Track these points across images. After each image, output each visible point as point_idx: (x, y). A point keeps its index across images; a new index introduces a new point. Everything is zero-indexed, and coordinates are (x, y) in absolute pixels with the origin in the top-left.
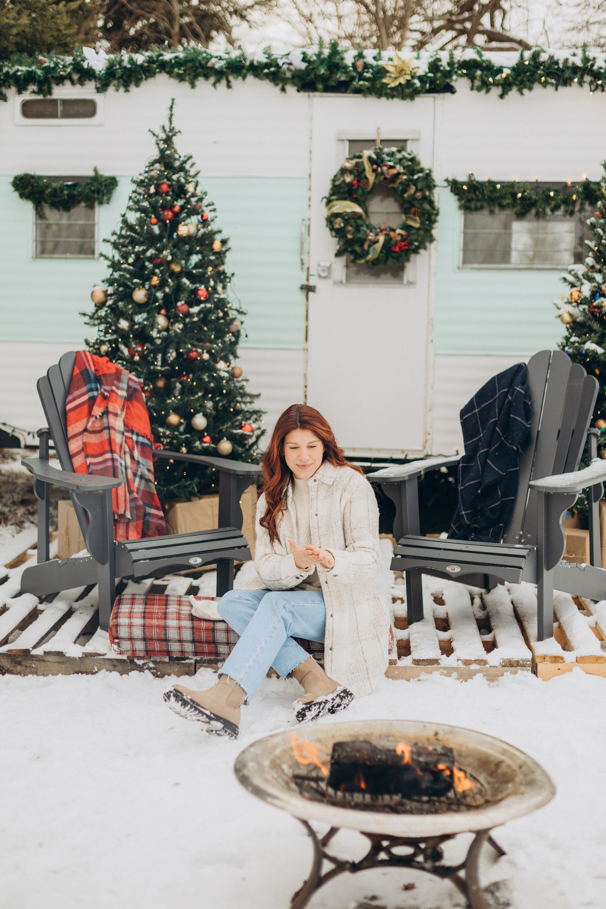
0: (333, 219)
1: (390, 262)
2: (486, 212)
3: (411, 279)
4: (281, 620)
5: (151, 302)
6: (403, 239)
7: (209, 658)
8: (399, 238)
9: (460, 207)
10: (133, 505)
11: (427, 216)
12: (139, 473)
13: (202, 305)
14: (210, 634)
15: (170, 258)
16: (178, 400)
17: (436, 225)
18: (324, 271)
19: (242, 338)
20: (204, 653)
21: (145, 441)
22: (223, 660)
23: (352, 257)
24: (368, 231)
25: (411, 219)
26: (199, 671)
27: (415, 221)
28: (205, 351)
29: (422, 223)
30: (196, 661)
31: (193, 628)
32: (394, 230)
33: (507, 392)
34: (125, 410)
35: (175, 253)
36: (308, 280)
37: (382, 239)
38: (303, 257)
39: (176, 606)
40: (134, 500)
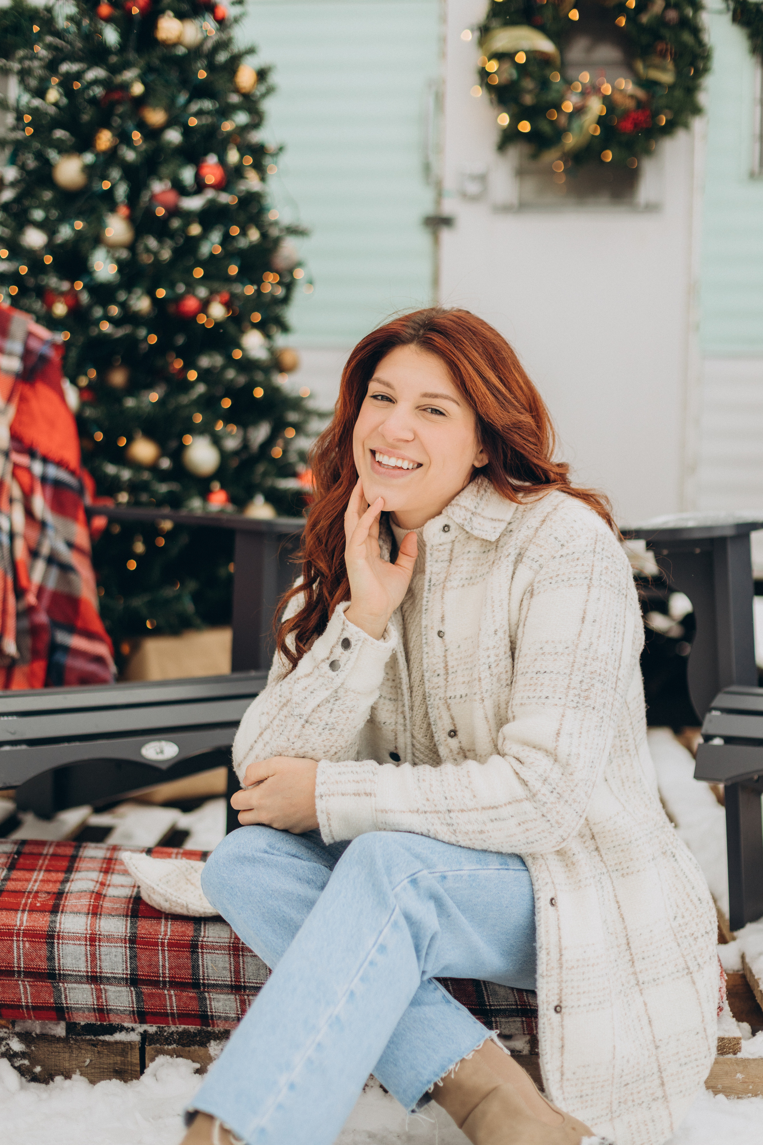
3: (653, 199)
4: (403, 922)
6: (641, 106)
7: (182, 1028)
8: (631, 105)
9: (754, 50)
10: (25, 623)
11: (688, 59)
12: (45, 550)
13: (210, 194)
14: (185, 959)
15: (138, 89)
17: (706, 81)
18: (472, 182)
20: (166, 1015)
21: (63, 475)
22: (225, 1035)
23: (531, 149)
24: (567, 90)
25: (655, 67)
26: (151, 1067)
27: (664, 70)
28: (216, 298)
29: (679, 74)
30: (145, 1035)
31: (133, 941)
34: (16, 400)
35: (153, 81)
36: (438, 204)
37: (595, 105)
38: (428, 158)
39: (95, 875)
40: (31, 610)
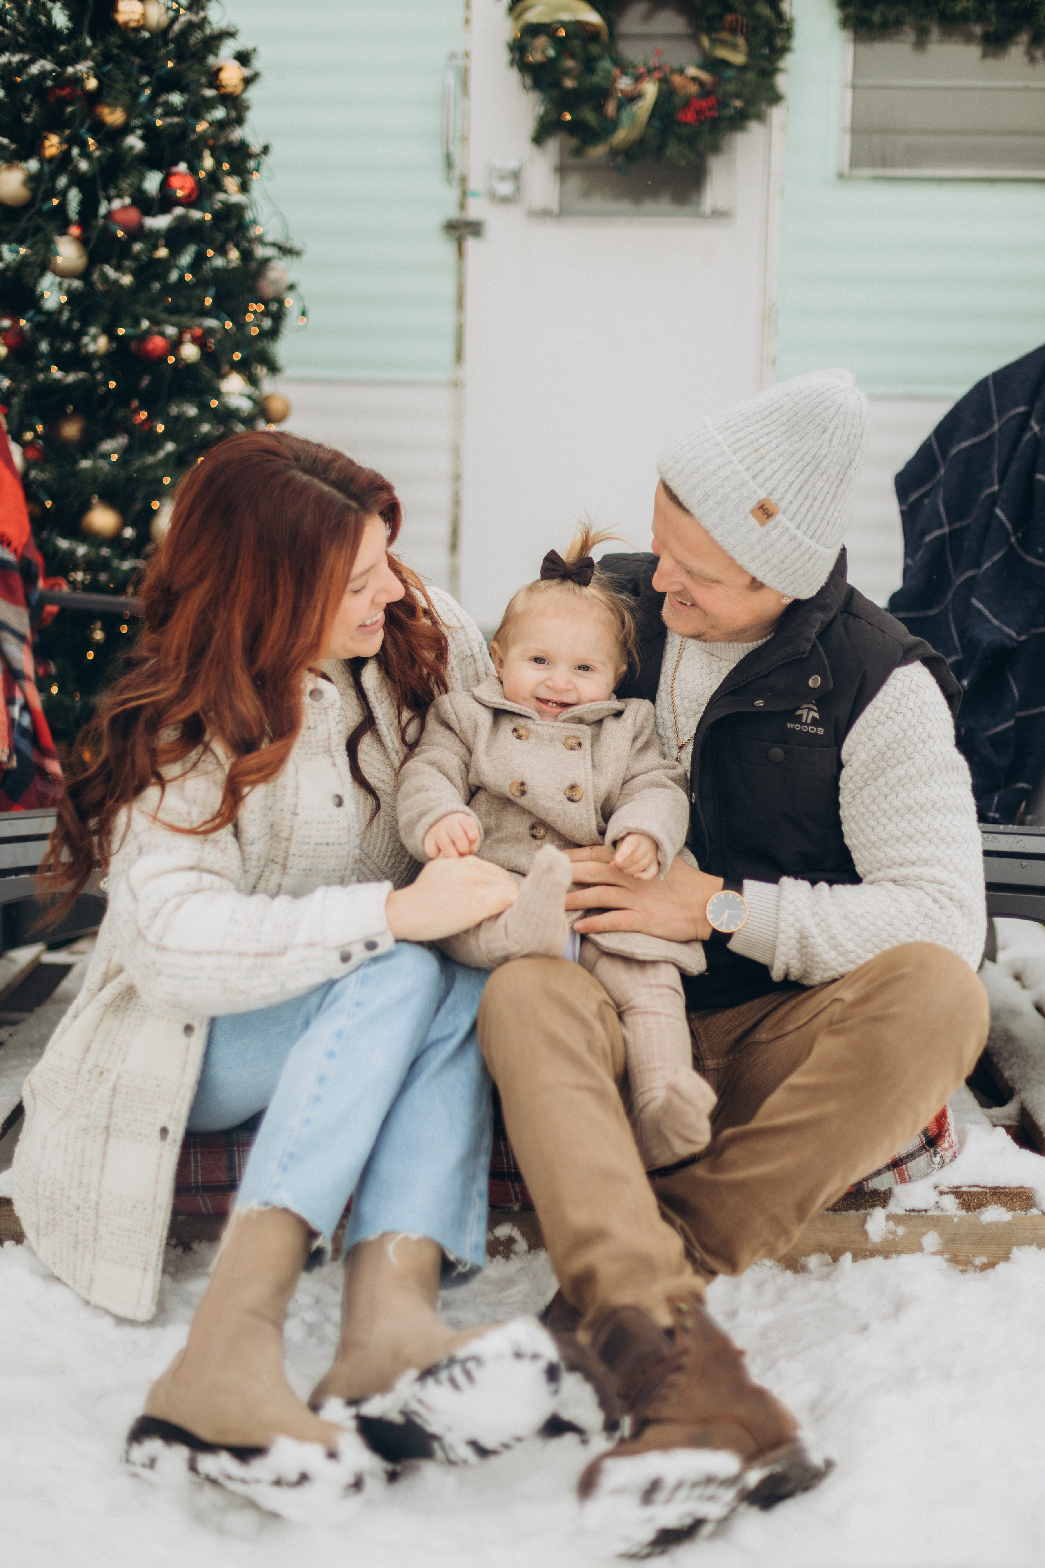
0: (527, 40)
1: (673, 149)
2: (909, 35)
3: (721, 204)
5: (40, 196)
6: (706, 91)
8: (694, 89)
9: (845, 23)
11: (763, 33)
13: (179, 211)
15: (92, 84)
16: (112, 464)
17: (788, 62)
18: (502, 178)
19: (292, 322)
23: (573, 142)
24: (616, 72)
25: (724, 43)
27: (734, 47)
28: (187, 337)
29: (752, 53)
32: (681, 71)
33: (1027, 416)
35: (108, 72)
36: (462, 206)
37: (650, 90)
38: (452, 148)
